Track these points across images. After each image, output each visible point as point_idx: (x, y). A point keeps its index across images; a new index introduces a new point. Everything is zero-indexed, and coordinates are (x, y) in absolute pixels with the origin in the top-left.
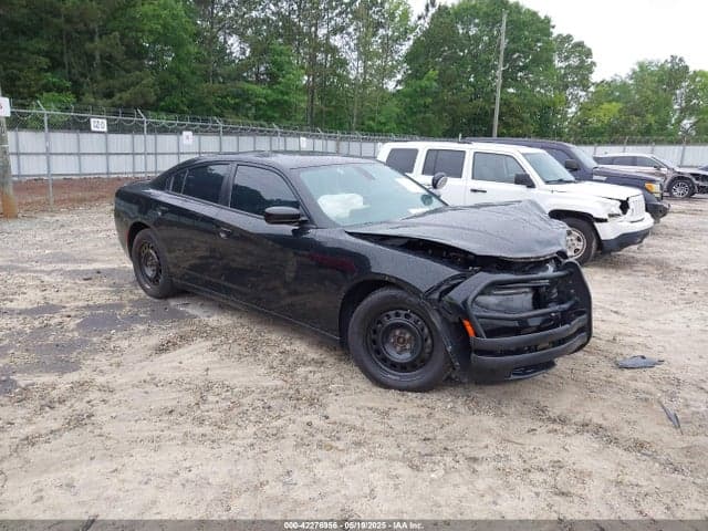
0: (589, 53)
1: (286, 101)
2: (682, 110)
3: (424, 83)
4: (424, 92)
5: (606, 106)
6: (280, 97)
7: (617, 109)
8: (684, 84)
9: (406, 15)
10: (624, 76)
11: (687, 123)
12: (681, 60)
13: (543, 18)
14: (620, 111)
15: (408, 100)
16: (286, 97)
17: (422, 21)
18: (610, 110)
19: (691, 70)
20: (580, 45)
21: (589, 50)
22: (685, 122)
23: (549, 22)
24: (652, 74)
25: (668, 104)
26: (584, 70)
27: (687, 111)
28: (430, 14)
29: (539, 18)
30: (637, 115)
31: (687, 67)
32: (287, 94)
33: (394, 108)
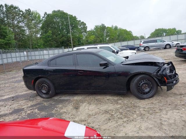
0: (85, 24)
1: (10, 43)
2: (106, 36)
3: (48, 34)
4: (49, 37)
5: (92, 36)
6: (8, 42)
7: (94, 37)
8: (105, 30)
9: (39, 17)
10: (93, 29)
11: (108, 39)
12: (104, 25)
13: (74, 16)
14: (95, 37)
15: (44, 39)
16: (10, 42)
17: (44, 18)
18: (92, 38)
19: (106, 27)
20: (83, 22)
21: (85, 23)
22: (107, 38)
23: (76, 17)
24: (98, 28)
25: (103, 35)
26: (85, 28)
27: (107, 36)
28: (46, 16)
29: (73, 17)
30: (98, 38)
31: (105, 26)
32: (10, 40)
33: (42, 42)
